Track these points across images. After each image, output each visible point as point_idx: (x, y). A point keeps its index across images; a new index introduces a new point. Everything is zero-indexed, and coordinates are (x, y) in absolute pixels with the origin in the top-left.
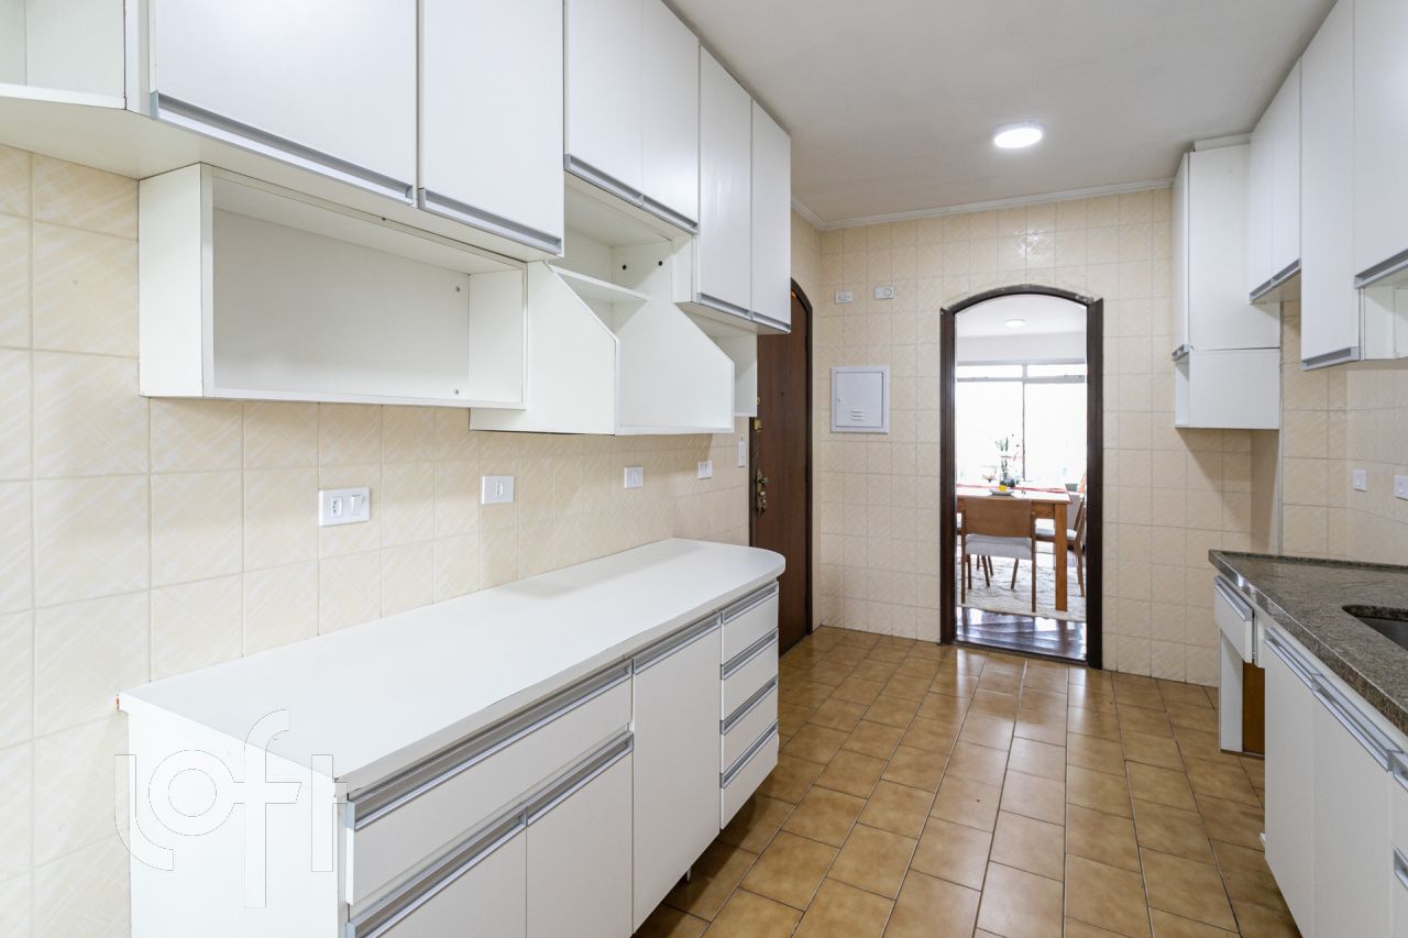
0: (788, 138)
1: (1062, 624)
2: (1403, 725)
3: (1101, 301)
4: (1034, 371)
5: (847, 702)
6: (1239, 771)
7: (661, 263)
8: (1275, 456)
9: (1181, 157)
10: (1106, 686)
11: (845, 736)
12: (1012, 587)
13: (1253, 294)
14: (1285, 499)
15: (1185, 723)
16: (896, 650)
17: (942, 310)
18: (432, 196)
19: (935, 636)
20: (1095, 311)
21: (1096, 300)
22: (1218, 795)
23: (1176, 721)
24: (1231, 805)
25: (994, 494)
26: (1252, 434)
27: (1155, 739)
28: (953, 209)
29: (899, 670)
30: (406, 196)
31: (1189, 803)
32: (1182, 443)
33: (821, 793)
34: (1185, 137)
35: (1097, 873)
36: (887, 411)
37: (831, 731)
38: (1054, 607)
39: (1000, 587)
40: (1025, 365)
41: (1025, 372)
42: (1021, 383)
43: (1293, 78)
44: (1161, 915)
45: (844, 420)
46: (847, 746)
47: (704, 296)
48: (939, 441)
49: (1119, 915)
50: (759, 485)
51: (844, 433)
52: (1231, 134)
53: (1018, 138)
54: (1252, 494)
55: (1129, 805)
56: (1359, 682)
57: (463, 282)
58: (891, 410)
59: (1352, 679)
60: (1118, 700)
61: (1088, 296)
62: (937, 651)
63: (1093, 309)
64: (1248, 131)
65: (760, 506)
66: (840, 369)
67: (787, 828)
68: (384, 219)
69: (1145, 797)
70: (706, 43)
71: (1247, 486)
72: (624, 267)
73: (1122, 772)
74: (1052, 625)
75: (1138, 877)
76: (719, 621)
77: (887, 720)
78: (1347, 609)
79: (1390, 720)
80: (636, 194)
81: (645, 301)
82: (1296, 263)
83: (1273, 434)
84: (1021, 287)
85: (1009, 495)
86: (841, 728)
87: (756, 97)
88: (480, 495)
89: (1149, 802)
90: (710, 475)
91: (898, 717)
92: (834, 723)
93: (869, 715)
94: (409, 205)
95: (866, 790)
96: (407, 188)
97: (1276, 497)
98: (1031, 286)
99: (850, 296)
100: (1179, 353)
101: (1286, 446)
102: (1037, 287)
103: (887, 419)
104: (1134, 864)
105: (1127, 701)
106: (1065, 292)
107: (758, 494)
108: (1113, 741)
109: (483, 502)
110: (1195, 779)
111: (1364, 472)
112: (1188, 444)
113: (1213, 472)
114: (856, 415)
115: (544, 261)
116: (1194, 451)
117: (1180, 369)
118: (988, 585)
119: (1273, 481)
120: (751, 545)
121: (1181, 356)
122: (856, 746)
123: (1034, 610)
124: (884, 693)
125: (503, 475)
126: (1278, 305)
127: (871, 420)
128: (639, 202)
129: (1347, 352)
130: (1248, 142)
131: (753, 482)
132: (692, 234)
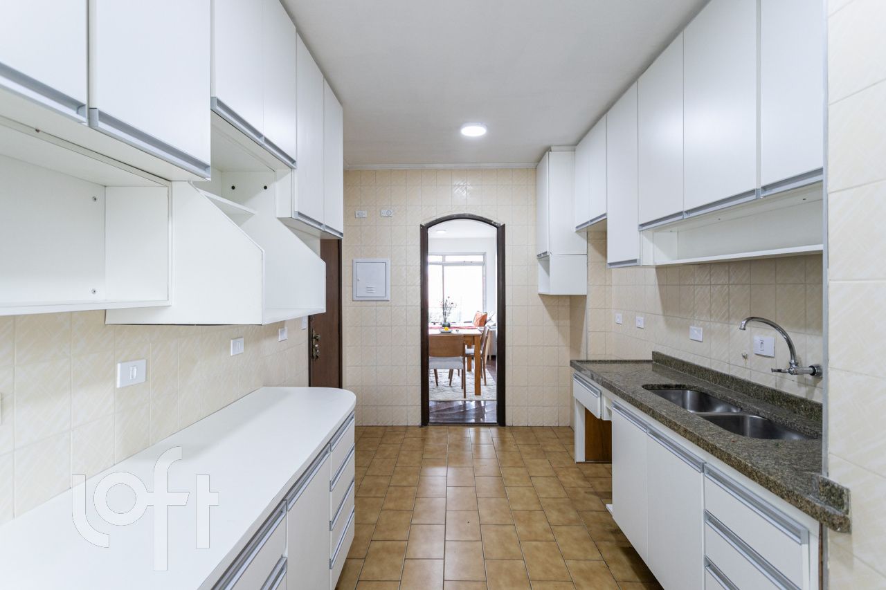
0: (341, 108)
1: (478, 402)
2: (711, 451)
3: (504, 225)
4: (449, 259)
5: (378, 476)
6: (577, 469)
7: (265, 188)
8: (584, 308)
9: (545, 152)
10: (509, 435)
11: (382, 500)
12: (450, 384)
13: (577, 227)
14: (590, 329)
15: (549, 449)
16: (397, 435)
17: (421, 225)
18: (105, 117)
19: (418, 421)
20: (501, 231)
21: (502, 225)
22: (573, 485)
23: (545, 449)
24: (580, 489)
25: (442, 333)
26: (572, 298)
27: (540, 461)
28: (427, 166)
29: (403, 448)
30: (78, 113)
31: (563, 494)
32: (541, 302)
33: (377, 545)
34: (546, 144)
35: (537, 548)
36: (389, 287)
37: (374, 499)
38: (474, 393)
39: (443, 385)
40: (444, 256)
41: (444, 259)
42: (441, 266)
43: (602, 121)
44: (570, 563)
45: (361, 292)
46: (385, 507)
47: (300, 214)
48: (420, 305)
49: (554, 570)
50: (314, 340)
51: (361, 301)
52: (567, 145)
53: (473, 131)
54: (571, 327)
55: (539, 502)
56: (681, 430)
57: (100, 192)
58: (391, 286)
59: (676, 428)
60: (518, 442)
61: (498, 222)
62: (419, 431)
63: (500, 229)
64: (576, 144)
65: (315, 354)
66: (360, 260)
67: (362, 578)
68: (37, 131)
69: (544, 496)
70: (299, 32)
71: (568, 322)
72: (233, 188)
73: (530, 484)
74: (473, 404)
75: (554, 543)
76: (329, 451)
77: (404, 483)
78: (646, 387)
79: (703, 448)
80: (260, 135)
81: (253, 214)
82: (604, 215)
83: (583, 298)
84: (464, 215)
85: (450, 333)
86: (378, 495)
87: (327, 78)
88: (115, 382)
89: (546, 498)
90: (286, 338)
91: (410, 479)
92: (373, 493)
93: (393, 483)
94: (80, 122)
95: (405, 535)
96: (78, 106)
97: (585, 329)
98: (469, 215)
99: (365, 214)
100: (542, 255)
101: (590, 303)
102: (473, 215)
103: (388, 291)
104: (550, 536)
105: (521, 443)
106: (486, 219)
107: (313, 346)
108: (521, 467)
109: (118, 386)
110: (563, 479)
111: (642, 318)
112: (544, 302)
113: (554, 317)
114: (369, 289)
115: (189, 182)
116: (546, 306)
117: (541, 264)
118: (437, 385)
119: (583, 320)
120: (310, 386)
121: (544, 258)
122: (391, 505)
123: (465, 397)
124: (398, 465)
125: (137, 359)
126: (586, 234)
127: (379, 292)
128: (261, 141)
129: (635, 261)
130: (575, 151)
131: (311, 338)
132: (292, 168)
